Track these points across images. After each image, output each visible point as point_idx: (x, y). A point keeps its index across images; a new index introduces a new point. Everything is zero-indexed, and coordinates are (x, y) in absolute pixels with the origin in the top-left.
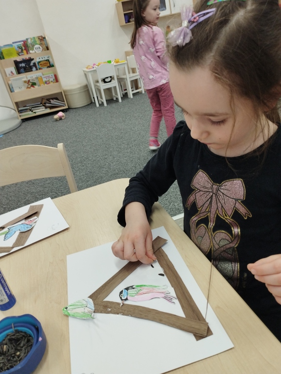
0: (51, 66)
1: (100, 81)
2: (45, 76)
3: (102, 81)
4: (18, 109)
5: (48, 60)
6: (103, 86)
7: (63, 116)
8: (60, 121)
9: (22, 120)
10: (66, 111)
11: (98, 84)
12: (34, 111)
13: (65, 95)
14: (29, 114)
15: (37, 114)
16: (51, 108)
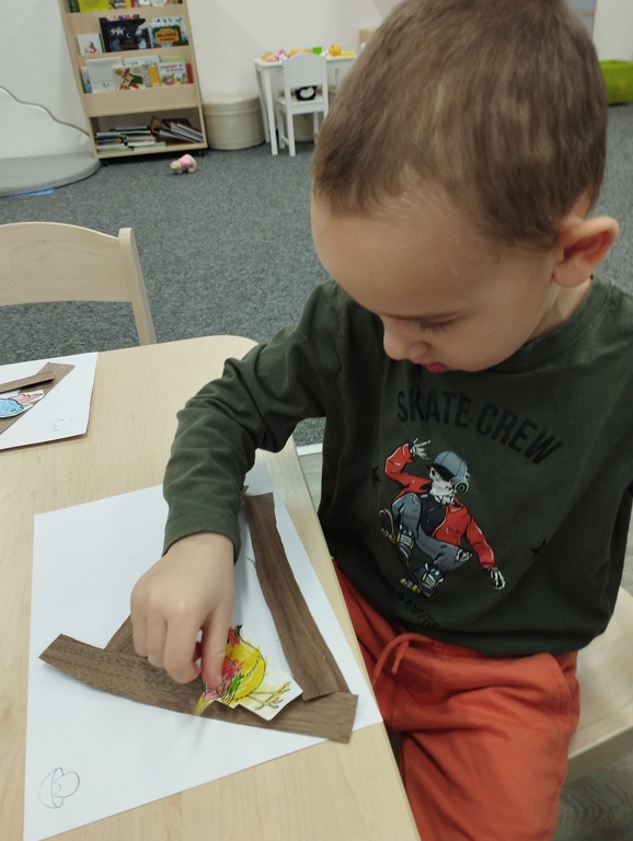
0: (182, 42)
1: (288, 94)
2: (164, 64)
3: (292, 94)
4: (95, 135)
5: (177, 28)
6: (294, 108)
7: (191, 166)
8: (184, 176)
9: (101, 160)
10: (203, 155)
11: (283, 102)
12: (130, 144)
13: (204, 116)
14: (119, 150)
15: (137, 152)
16: (170, 141)
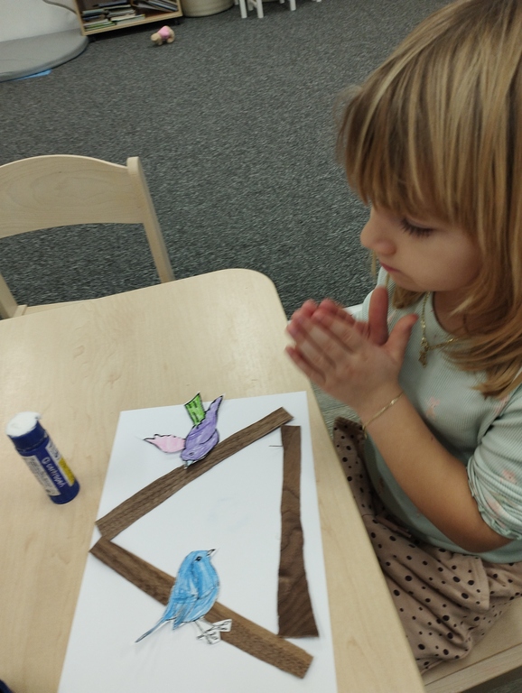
4: (81, 13)
7: (170, 37)
9: (89, 36)
10: (179, 24)
12: (113, 19)
14: (103, 26)
15: (120, 26)
16: (149, 13)
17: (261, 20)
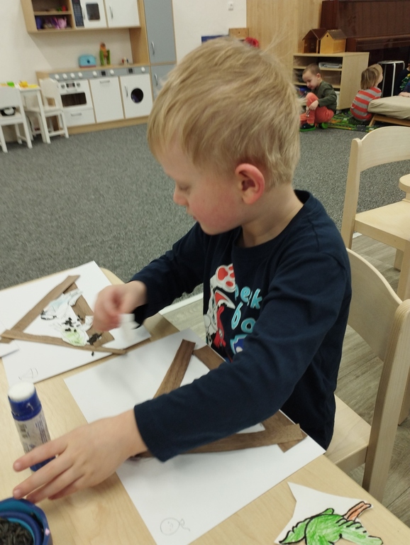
6: (1, 121)
17: (5, 154)
